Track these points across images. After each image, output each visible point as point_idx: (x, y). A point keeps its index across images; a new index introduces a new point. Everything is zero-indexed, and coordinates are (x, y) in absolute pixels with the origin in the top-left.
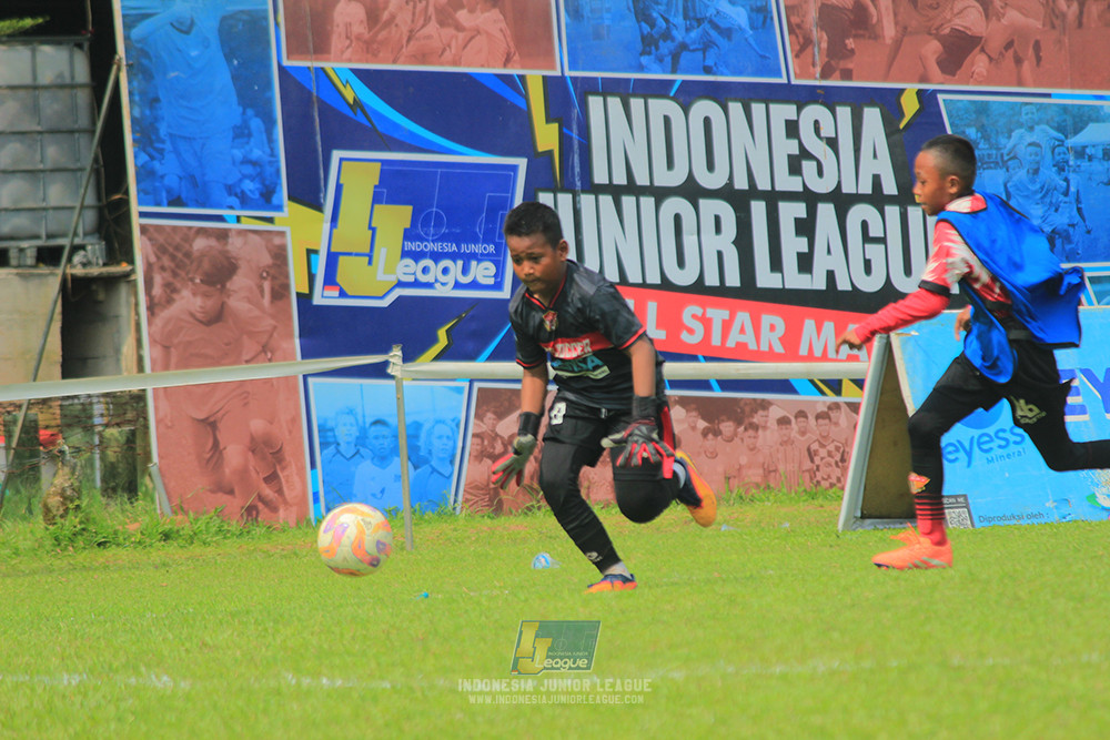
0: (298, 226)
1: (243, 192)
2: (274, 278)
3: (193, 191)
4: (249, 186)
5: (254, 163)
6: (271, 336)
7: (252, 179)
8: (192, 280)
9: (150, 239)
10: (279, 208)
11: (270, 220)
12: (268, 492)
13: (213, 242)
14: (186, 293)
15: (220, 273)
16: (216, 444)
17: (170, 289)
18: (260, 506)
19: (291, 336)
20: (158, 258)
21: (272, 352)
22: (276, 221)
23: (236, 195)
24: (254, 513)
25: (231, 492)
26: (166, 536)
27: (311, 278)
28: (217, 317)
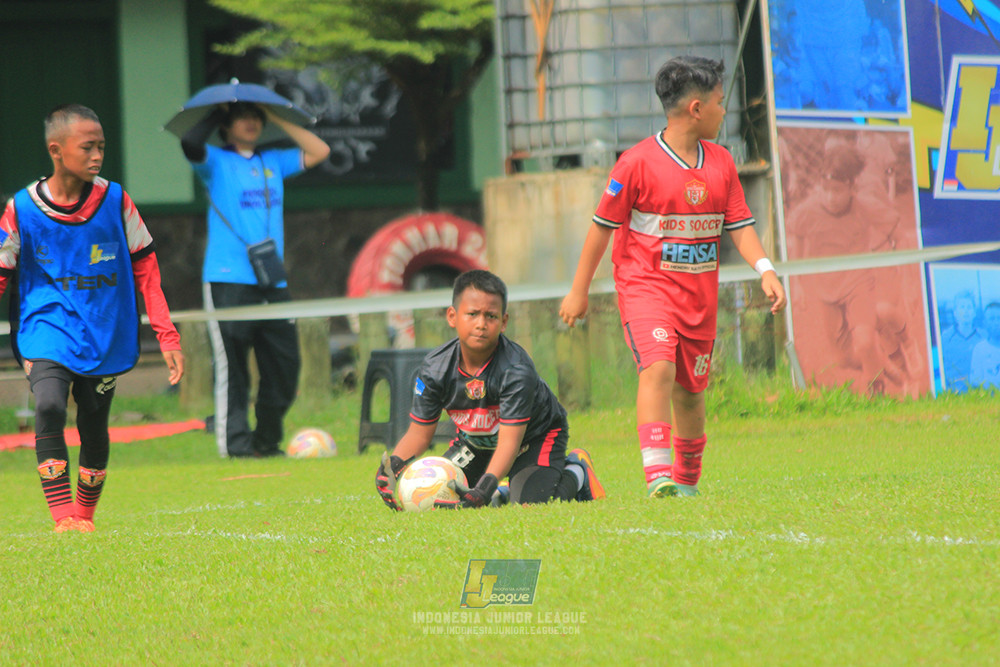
0: (920, 126)
1: (870, 96)
2: (898, 174)
3: (826, 95)
4: (876, 90)
5: (881, 70)
6: (896, 226)
7: (879, 83)
8: (824, 176)
9: (787, 140)
10: (903, 109)
11: (896, 121)
12: (893, 368)
13: (843, 142)
14: (818, 188)
15: (849, 170)
16: (845, 325)
17: (804, 185)
18: (886, 380)
19: (914, 226)
20: (793, 156)
21: (897, 241)
22: (901, 122)
23: (864, 98)
24: (881, 387)
25: (859, 367)
26: (801, 408)
27: (932, 174)
28: (846, 209)
